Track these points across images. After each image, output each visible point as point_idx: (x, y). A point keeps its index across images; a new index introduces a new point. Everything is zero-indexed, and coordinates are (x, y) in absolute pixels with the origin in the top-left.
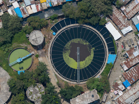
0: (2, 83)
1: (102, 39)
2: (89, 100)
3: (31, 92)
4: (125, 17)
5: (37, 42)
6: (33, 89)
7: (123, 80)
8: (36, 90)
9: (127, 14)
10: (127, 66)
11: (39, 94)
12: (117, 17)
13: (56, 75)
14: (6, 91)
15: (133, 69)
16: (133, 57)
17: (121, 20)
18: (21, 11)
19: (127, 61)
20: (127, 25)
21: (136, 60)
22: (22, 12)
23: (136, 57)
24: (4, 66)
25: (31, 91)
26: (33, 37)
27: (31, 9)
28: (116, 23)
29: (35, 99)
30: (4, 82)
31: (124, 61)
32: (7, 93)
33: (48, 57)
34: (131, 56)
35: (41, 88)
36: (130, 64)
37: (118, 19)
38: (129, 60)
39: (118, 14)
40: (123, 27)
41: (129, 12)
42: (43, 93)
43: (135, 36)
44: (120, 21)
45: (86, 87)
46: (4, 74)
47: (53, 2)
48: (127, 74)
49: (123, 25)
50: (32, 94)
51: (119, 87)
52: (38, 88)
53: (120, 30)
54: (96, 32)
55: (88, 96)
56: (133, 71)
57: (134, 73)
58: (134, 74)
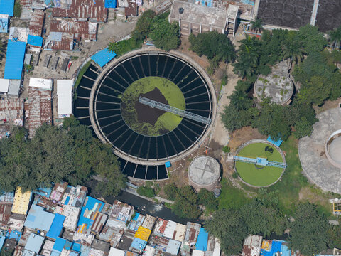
0: (320, 143)
1: (94, 101)
2: (193, 9)
3: (282, 94)
4: (26, 107)
5: (208, 163)
6: (275, 97)
7: (111, 14)
8: (270, 92)
9: (20, 108)
10: (87, 27)
11: (271, 82)
12: (39, 116)
13: (218, 99)
14: (325, 126)
15: (81, 17)
16: (65, 34)
17: (37, 105)
18: (197, 239)
19: (80, 36)
20: (34, 92)
21: (65, 26)
22: (196, 237)
23: (61, 31)
24: (296, 173)
25: (280, 96)
26: (208, 177)
27: (175, 233)
28: (48, 108)
29: (284, 79)
30: (317, 142)
31: (86, 41)
32: (324, 122)
33: (209, 136)
34: (68, 39)
35: (259, 90)
36: (79, 27)
37: (41, 110)
38: (77, 35)
39: (34, 120)
40: (43, 94)
41: (13, 109)
42: (261, 79)
43: (36, 67)
44: (41, 105)
45: (180, 47)
46: (306, 155)
47: (129, 214)
48: (97, 17)
49: (41, 97)
50: (283, 90)
51: (127, 5)
52: (264, 92)
53: (53, 91)
54: (95, 120)
55: (189, 17)
56: (83, 14)
57: (83, 10)
58: (85, 9)
